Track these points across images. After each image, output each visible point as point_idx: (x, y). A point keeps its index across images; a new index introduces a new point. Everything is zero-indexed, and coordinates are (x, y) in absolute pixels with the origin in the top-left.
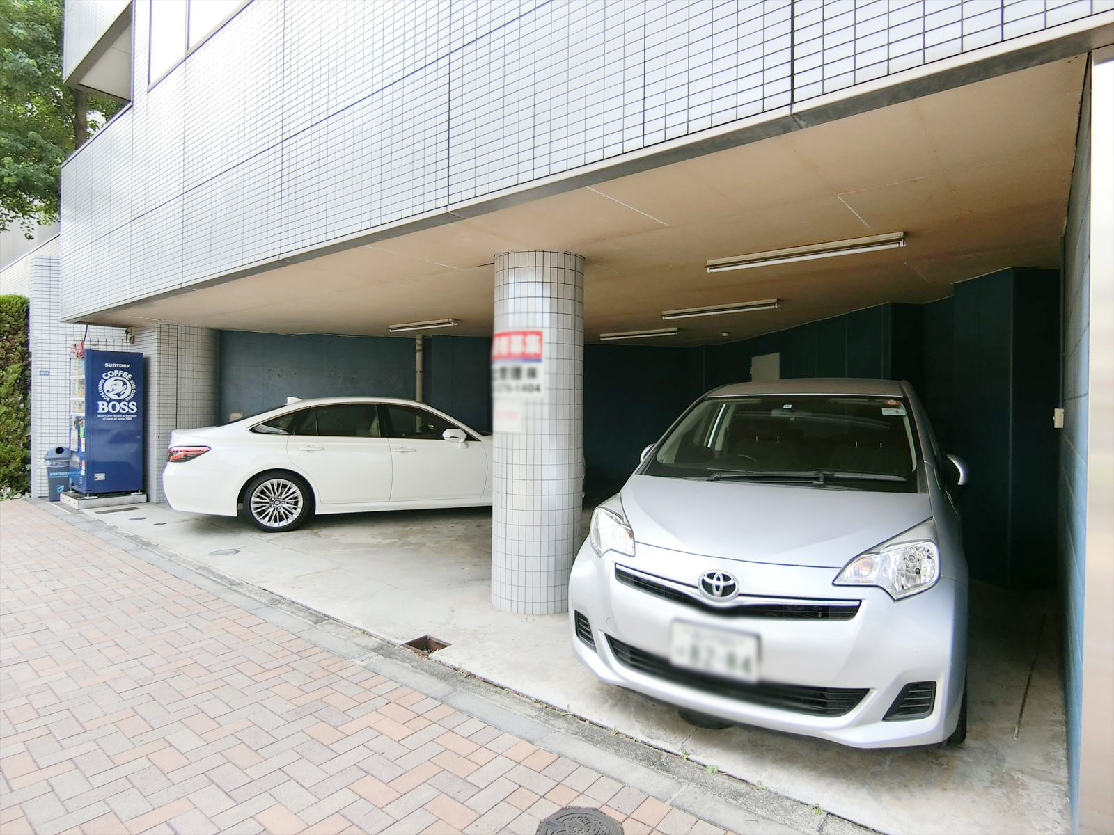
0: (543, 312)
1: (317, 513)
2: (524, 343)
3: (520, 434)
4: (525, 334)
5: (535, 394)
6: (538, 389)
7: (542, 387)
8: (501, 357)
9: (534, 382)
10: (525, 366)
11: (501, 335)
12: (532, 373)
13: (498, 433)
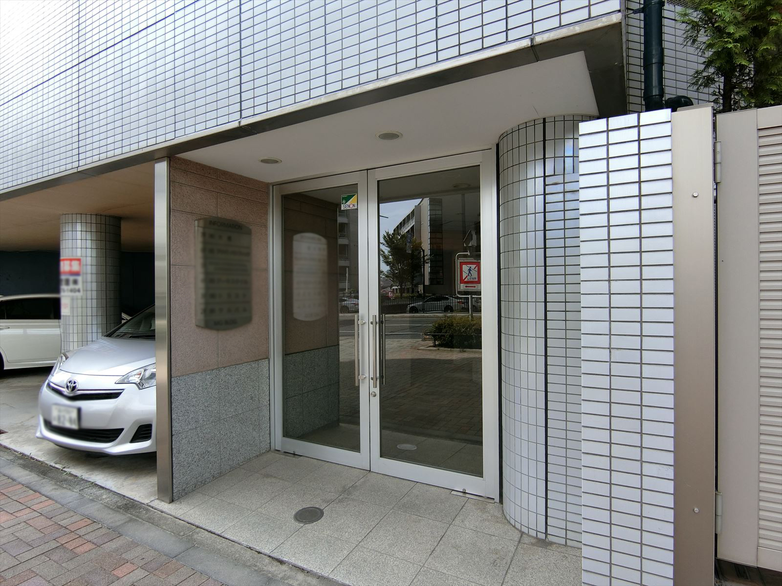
0: (86, 248)
1: (5, 369)
2: (71, 265)
3: (69, 316)
4: (71, 260)
5: (77, 294)
6: (79, 291)
7: (81, 290)
8: (65, 273)
9: (77, 287)
10: (71, 278)
11: (64, 260)
12: (75, 282)
13: (64, 316)
